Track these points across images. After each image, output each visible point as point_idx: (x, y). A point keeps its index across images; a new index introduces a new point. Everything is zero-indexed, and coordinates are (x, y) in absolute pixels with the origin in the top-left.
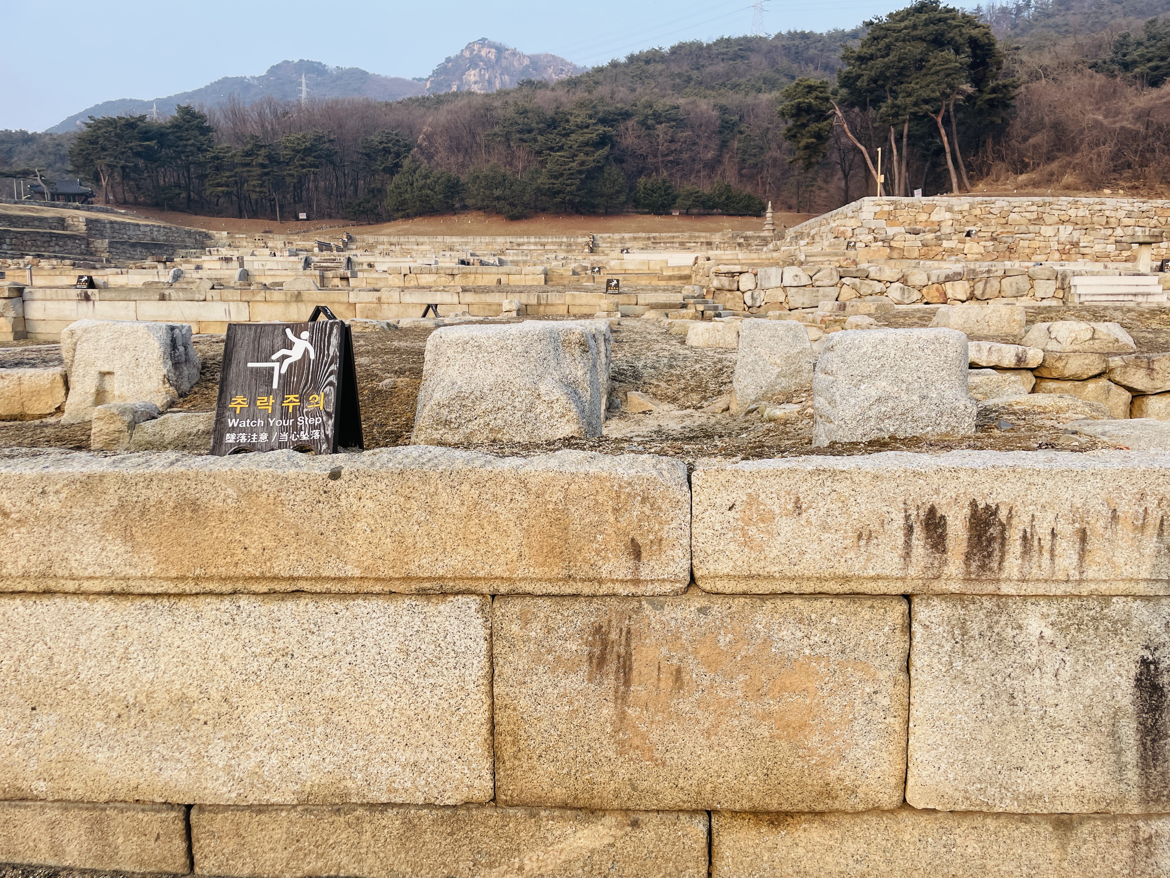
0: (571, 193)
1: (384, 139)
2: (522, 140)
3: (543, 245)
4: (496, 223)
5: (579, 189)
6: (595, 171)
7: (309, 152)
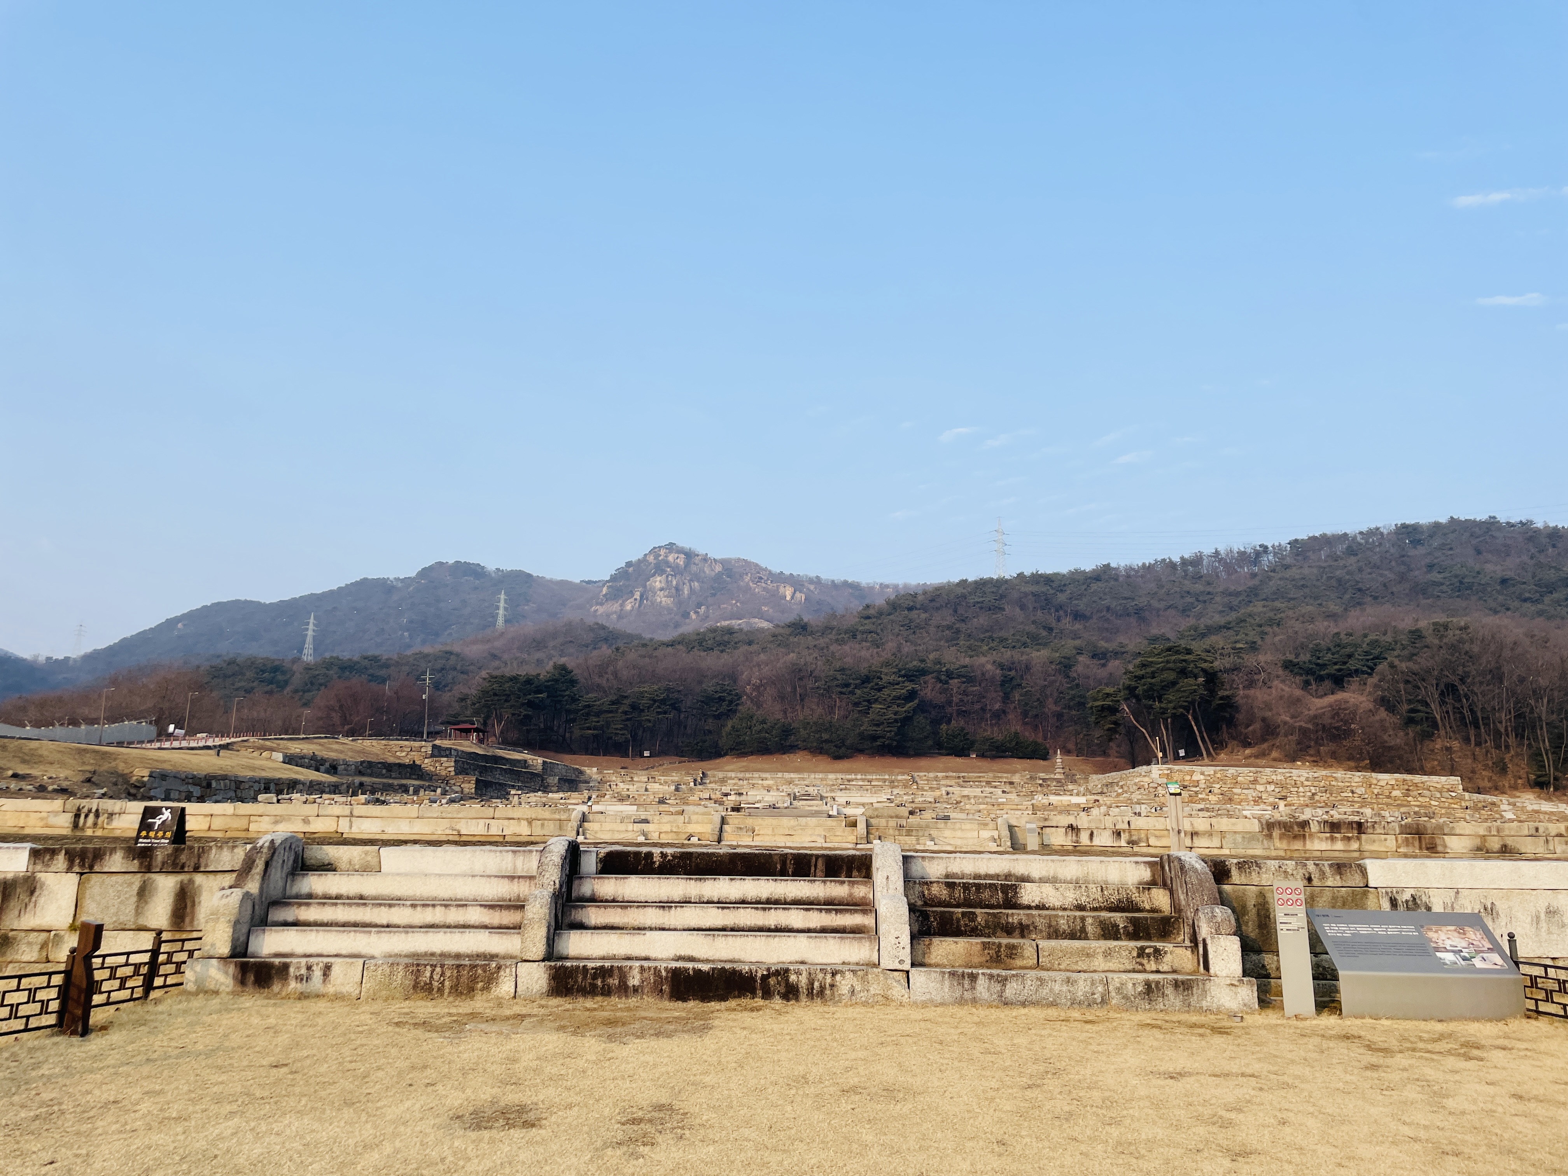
0: (889, 738)
1: (718, 688)
2: (841, 693)
3: (870, 781)
4: (823, 761)
5: (896, 734)
6: (907, 720)
7: (663, 702)
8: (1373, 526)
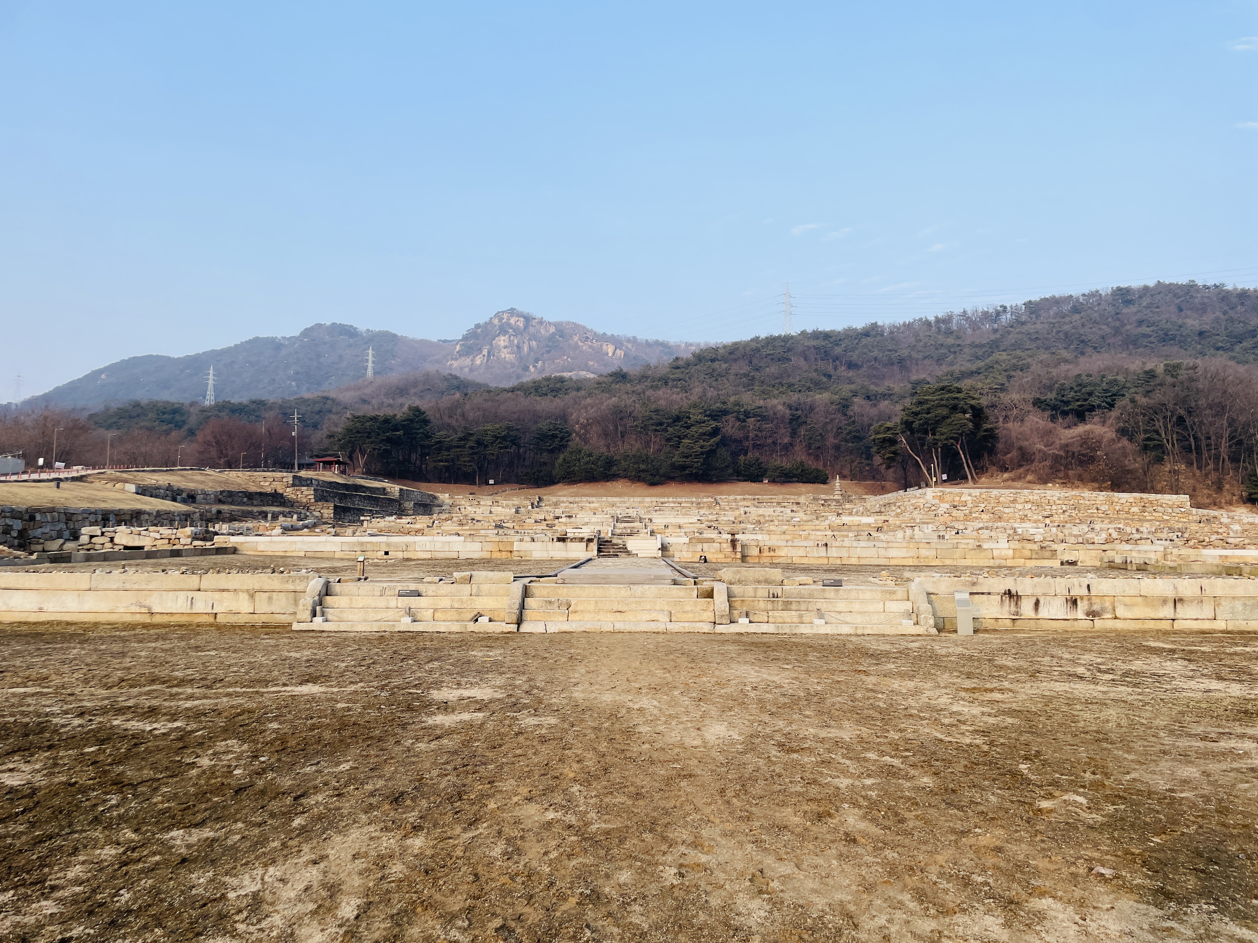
0: (697, 468)
1: (551, 427)
2: (656, 430)
3: (680, 503)
4: (641, 488)
5: (702, 465)
6: (711, 453)
7: (504, 438)
8: (1093, 289)
